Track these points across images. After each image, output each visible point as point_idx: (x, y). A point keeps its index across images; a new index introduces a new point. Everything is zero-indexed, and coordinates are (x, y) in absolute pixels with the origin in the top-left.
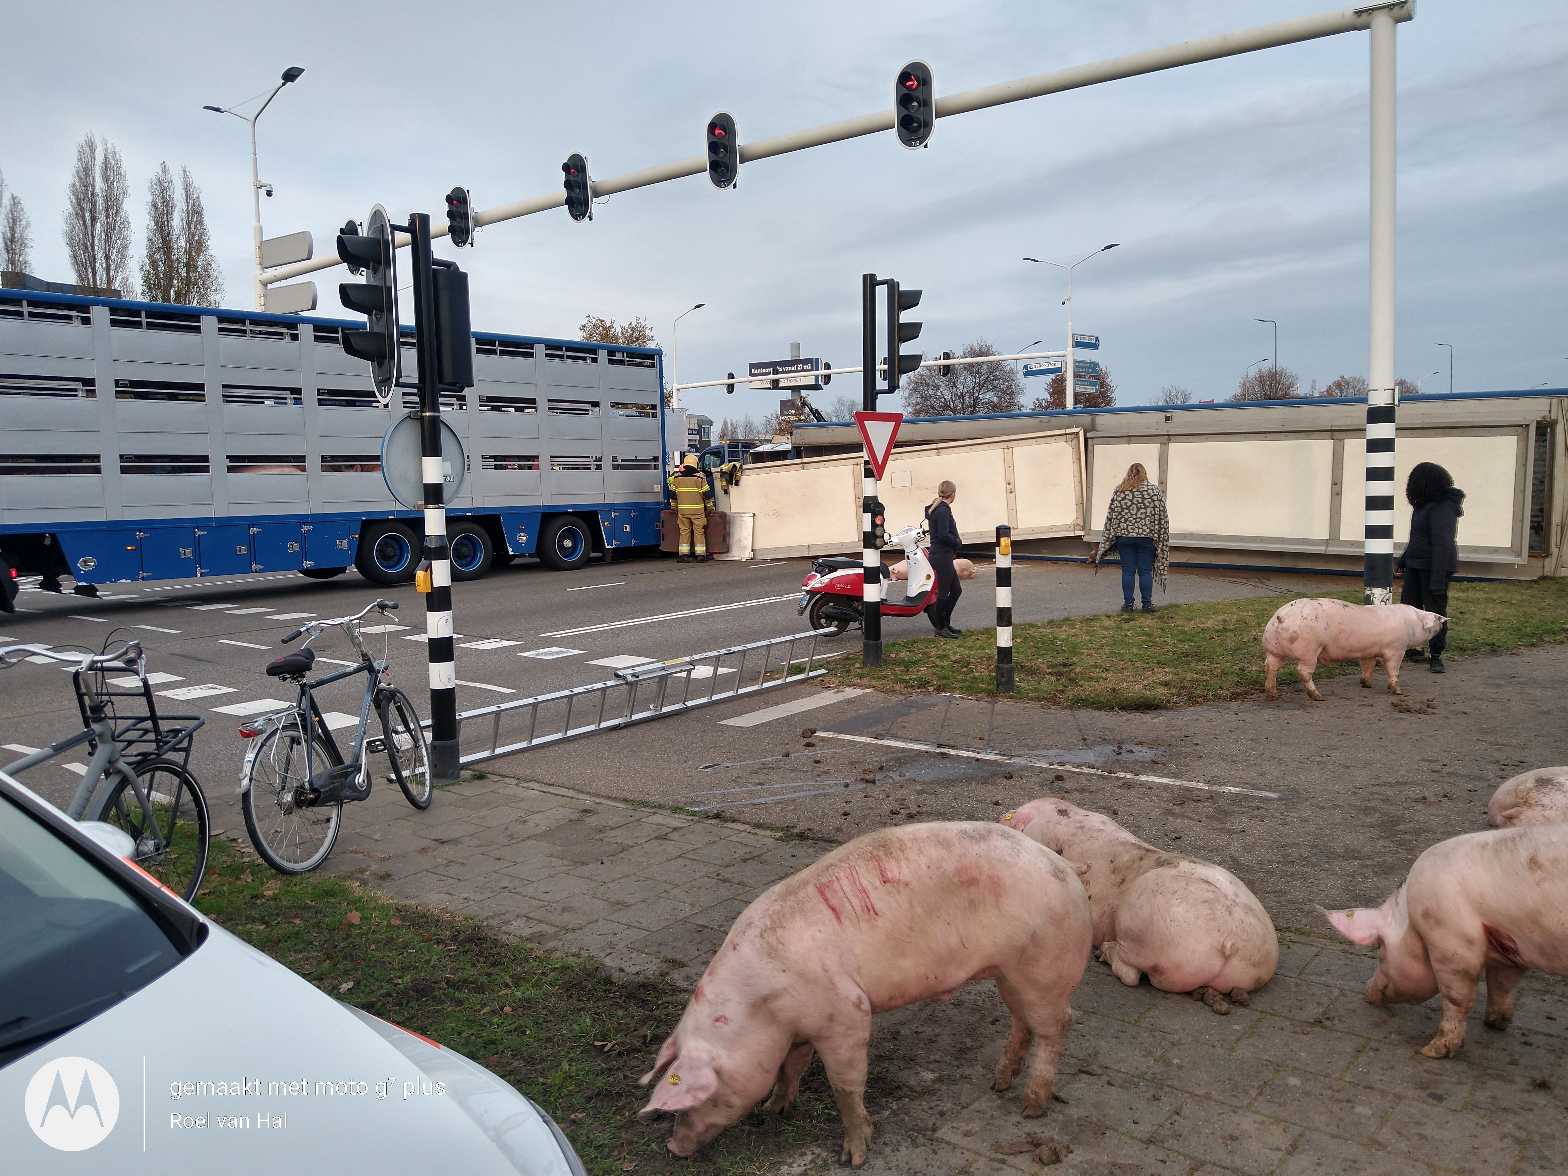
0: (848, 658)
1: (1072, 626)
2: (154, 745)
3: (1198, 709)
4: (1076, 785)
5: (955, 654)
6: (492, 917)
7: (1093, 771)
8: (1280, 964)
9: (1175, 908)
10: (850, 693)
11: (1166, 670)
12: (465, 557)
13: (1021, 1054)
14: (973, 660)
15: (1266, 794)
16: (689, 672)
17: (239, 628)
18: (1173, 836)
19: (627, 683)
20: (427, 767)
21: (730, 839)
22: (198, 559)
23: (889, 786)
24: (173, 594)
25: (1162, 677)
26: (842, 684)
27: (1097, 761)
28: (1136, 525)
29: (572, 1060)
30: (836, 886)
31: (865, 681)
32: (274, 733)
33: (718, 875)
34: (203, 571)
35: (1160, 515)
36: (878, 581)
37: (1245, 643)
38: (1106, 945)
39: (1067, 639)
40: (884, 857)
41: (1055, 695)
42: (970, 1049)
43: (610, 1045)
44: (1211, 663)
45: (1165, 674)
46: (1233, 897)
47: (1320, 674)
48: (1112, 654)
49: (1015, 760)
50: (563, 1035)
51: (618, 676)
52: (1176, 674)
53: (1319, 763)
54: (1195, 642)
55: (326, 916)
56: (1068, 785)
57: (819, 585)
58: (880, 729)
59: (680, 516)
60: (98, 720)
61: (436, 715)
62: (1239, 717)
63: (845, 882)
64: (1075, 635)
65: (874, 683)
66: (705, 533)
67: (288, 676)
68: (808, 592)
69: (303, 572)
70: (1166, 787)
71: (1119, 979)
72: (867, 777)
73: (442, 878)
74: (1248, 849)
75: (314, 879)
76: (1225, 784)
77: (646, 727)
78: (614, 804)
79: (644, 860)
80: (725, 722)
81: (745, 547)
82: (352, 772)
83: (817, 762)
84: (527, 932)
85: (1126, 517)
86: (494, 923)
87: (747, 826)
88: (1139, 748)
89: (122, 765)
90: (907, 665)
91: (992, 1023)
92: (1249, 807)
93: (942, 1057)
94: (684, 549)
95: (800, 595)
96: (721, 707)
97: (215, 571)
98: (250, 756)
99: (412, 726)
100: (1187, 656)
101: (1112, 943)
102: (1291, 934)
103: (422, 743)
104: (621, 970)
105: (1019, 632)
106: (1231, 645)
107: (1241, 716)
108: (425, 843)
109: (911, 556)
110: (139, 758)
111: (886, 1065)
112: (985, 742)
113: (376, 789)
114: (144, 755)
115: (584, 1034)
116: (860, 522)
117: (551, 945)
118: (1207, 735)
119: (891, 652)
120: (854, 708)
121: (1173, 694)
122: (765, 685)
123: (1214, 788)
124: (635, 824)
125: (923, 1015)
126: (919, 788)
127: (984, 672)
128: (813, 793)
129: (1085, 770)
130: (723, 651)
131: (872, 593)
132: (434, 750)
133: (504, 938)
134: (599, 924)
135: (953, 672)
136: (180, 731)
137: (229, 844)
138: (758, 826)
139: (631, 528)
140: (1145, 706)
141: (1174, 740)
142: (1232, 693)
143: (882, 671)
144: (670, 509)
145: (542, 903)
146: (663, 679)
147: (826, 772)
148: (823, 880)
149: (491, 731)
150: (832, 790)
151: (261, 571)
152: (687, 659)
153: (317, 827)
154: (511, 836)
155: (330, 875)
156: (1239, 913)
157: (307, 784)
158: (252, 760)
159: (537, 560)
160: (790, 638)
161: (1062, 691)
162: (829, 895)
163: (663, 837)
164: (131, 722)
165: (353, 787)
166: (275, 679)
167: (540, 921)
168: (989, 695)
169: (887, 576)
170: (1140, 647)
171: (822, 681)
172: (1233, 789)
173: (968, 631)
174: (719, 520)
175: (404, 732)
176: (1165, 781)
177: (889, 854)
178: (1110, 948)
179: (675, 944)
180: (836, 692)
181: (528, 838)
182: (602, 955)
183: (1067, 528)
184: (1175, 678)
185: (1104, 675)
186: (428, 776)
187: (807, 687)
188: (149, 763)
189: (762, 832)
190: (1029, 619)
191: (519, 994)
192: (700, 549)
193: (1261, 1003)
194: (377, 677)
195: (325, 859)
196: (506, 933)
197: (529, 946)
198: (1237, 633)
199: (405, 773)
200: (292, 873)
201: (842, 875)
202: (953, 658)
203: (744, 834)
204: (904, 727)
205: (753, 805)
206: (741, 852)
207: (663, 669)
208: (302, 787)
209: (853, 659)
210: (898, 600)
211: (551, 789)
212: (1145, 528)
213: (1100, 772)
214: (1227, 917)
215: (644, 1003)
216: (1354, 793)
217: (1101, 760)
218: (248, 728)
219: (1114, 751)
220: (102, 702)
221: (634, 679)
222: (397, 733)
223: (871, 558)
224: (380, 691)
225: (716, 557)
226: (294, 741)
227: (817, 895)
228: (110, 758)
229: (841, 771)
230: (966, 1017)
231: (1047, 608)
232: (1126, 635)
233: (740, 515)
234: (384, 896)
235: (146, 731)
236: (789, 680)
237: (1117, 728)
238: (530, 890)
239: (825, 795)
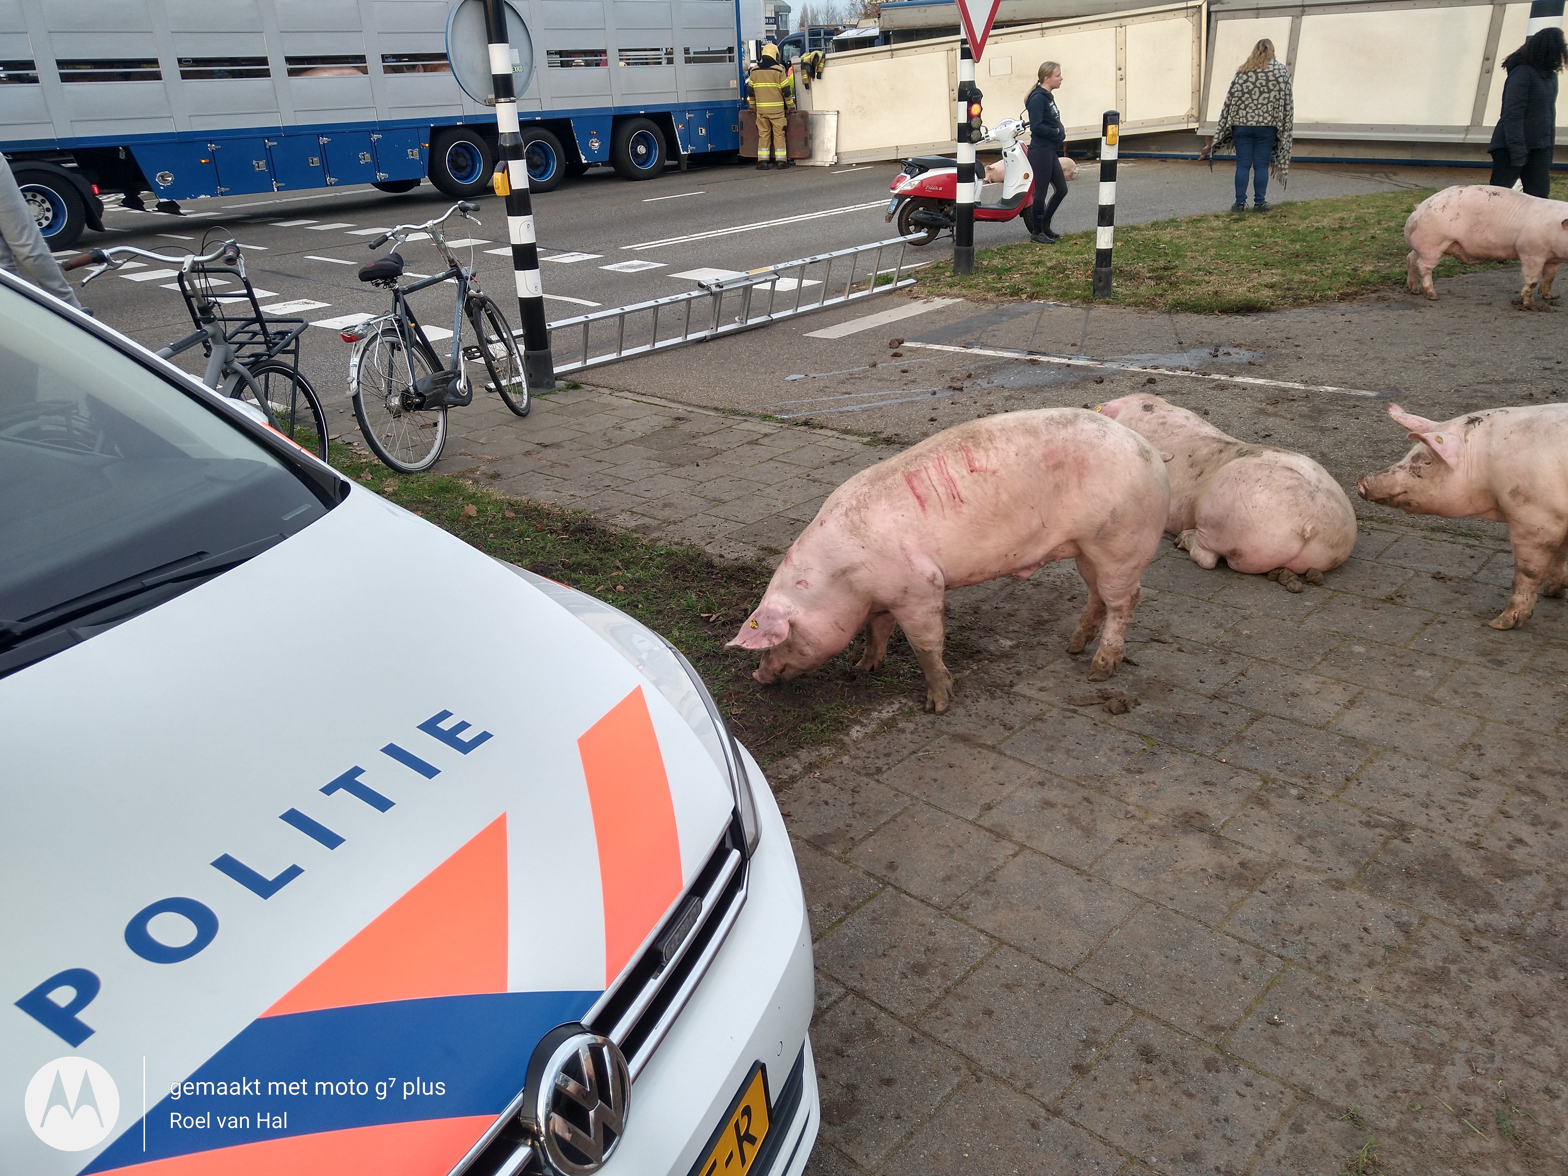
0: (937, 267)
1: (1177, 228)
2: (264, 347)
3: (1303, 310)
4: (1168, 388)
5: (1050, 260)
6: (599, 512)
7: (1187, 373)
8: (1357, 548)
9: (1258, 496)
10: (939, 303)
11: (1273, 271)
12: (538, 166)
13: (1095, 623)
14: (1069, 266)
15: (1364, 392)
16: (774, 282)
17: (323, 244)
18: (1263, 433)
19: (711, 294)
20: (523, 375)
21: (819, 443)
22: (273, 172)
23: (976, 392)
24: (253, 211)
25: (1268, 279)
26: (931, 294)
27: (1191, 364)
28: (1256, 112)
29: (681, 628)
30: (924, 475)
31: (955, 290)
32: (374, 338)
33: (808, 476)
34: (279, 185)
35: (1285, 100)
36: (972, 180)
37: (1362, 242)
38: (1185, 533)
39: (1171, 241)
40: (972, 448)
41: (1153, 299)
42: (1047, 622)
43: (714, 616)
44: (1322, 263)
45: (1272, 276)
46: (1317, 484)
47: (1438, 273)
48: (1218, 256)
49: (1107, 365)
50: (672, 608)
51: (701, 286)
52: (1283, 275)
53: (1424, 362)
54: (1307, 242)
55: (444, 509)
56: (1159, 388)
57: (909, 188)
58: (969, 338)
59: (758, 116)
60: (209, 321)
61: (526, 325)
62: (1345, 318)
63: (932, 472)
64: (1180, 237)
65: (964, 292)
66: (786, 135)
67: (380, 281)
68: (896, 196)
69: (377, 185)
70: (1261, 388)
71: (1196, 563)
72: (955, 385)
73: (549, 477)
74: (1339, 445)
75: (429, 478)
76: (1322, 384)
77: (732, 340)
78: (705, 412)
79: (737, 463)
80: (811, 334)
81: (828, 151)
82: (453, 378)
83: (905, 371)
84: (632, 524)
85: (1246, 103)
86: (601, 516)
87: (834, 433)
88: (1237, 350)
89: (237, 365)
90: (1000, 273)
91: (1069, 600)
92: (1344, 406)
93: (1020, 628)
94: (763, 154)
95: (887, 202)
96: (806, 320)
97: (291, 185)
98: (355, 360)
99: (505, 336)
100: (1297, 256)
101: (1190, 531)
102: (1372, 523)
103: (515, 351)
104: (721, 556)
105: (1121, 235)
106: (1346, 244)
107: (1348, 317)
108: (529, 447)
109: (1009, 152)
110: (252, 359)
111: (967, 634)
112: (1076, 348)
113: (477, 397)
114: (257, 356)
115: (691, 607)
116: (953, 115)
117: (655, 535)
118: (1310, 336)
119: (983, 259)
120: (943, 318)
121: (1278, 296)
122: (852, 296)
123: (1310, 388)
124: (726, 430)
125: (1004, 594)
126: (1007, 394)
127: (1081, 278)
128: (900, 401)
129: (1179, 373)
130: (808, 260)
131: (965, 194)
132: (528, 359)
133: (612, 529)
134: (698, 518)
135: (1048, 279)
136: (286, 333)
137: (346, 447)
138: (846, 432)
139: (706, 131)
140: (1248, 308)
141: (1274, 342)
142: (1341, 294)
143: (973, 280)
144: (747, 108)
145: (644, 500)
146: (748, 289)
147: (913, 381)
148: (912, 469)
149: (581, 343)
150: (918, 398)
151: (336, 184)
152: (771, 268)
153: (426, 431)
154: (610, 441)
155: (442, 475)
156: (1321, 498)
157: (411, 388)
158: (357, 364)
159: (612, 169)
160: (877, 244)
161: (1161, 295)
162: (916, 483)
163: (755, 442)
164: (239, 324)
165: (455, 393)
166: (368, 285)
167: (643, 515)
168: (1084, 302)
169: (981, 176)
170: (1248, 248)
171: (911, 291)
172: (1330, 389)
173: (1066, 235)
174: (799, 120)
175: (498, 341)
176: (1261, 381)
177: (977, 445)
178: (1189, 535)
179: (769, 534)
180: (925, 303)
181: (626, 443)
182: (703, 543)
183: (1180, 120)
184: (1281, 279)
185: (1207, 278)
186: (524, 385)
187: (895, 298)
188: (262, 364)
189: (849, 437)
190: (1131, 221)
191: (629, 575)
192: (781, 154)
193: (1334, 583)
194: (466, 284)
195: (437, 460)
196: (613, 525)
197: (635, 536)
198: (1354, 231)
199: (504, 383)
200: (409, 472)
201: (930, 465)
202: (1049, 264)
203: (832, 439)
204: (994, 336)
205: (840, 412)
206: (830, 455)
207: (747, 279)
208: (407, 391)
209: (943, 268)
210: (992, 203)
211: (644, 399)
212: (1266, 115)
213: (1193, 374)
214: (1310, 503)
215: (744, 583)
216: (1457, 391)
217: (1196, 363)
218: (350, 333)
219: (1211, 354)
220: (209, 303)
221: (718, 289)
222: (491, 342)
223: (966, 154)
224: (470, 298)
225: (797, 162)
226: (394, 346)
227: (905, 483)
228: (226, 358)
229: (929, 380)
230: (1044, 595)
231: (1152, 210)
232: (1234, 236)
233: (823, 114)
234: (497, 492)
235: (255, 334)
236: (876, 290)
237: (1216, 331)
238: (631, 489)
239: (912, 402)
